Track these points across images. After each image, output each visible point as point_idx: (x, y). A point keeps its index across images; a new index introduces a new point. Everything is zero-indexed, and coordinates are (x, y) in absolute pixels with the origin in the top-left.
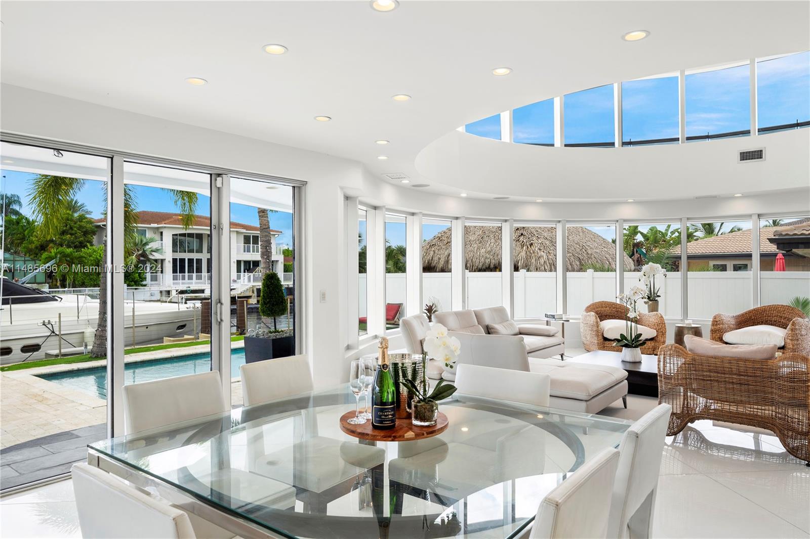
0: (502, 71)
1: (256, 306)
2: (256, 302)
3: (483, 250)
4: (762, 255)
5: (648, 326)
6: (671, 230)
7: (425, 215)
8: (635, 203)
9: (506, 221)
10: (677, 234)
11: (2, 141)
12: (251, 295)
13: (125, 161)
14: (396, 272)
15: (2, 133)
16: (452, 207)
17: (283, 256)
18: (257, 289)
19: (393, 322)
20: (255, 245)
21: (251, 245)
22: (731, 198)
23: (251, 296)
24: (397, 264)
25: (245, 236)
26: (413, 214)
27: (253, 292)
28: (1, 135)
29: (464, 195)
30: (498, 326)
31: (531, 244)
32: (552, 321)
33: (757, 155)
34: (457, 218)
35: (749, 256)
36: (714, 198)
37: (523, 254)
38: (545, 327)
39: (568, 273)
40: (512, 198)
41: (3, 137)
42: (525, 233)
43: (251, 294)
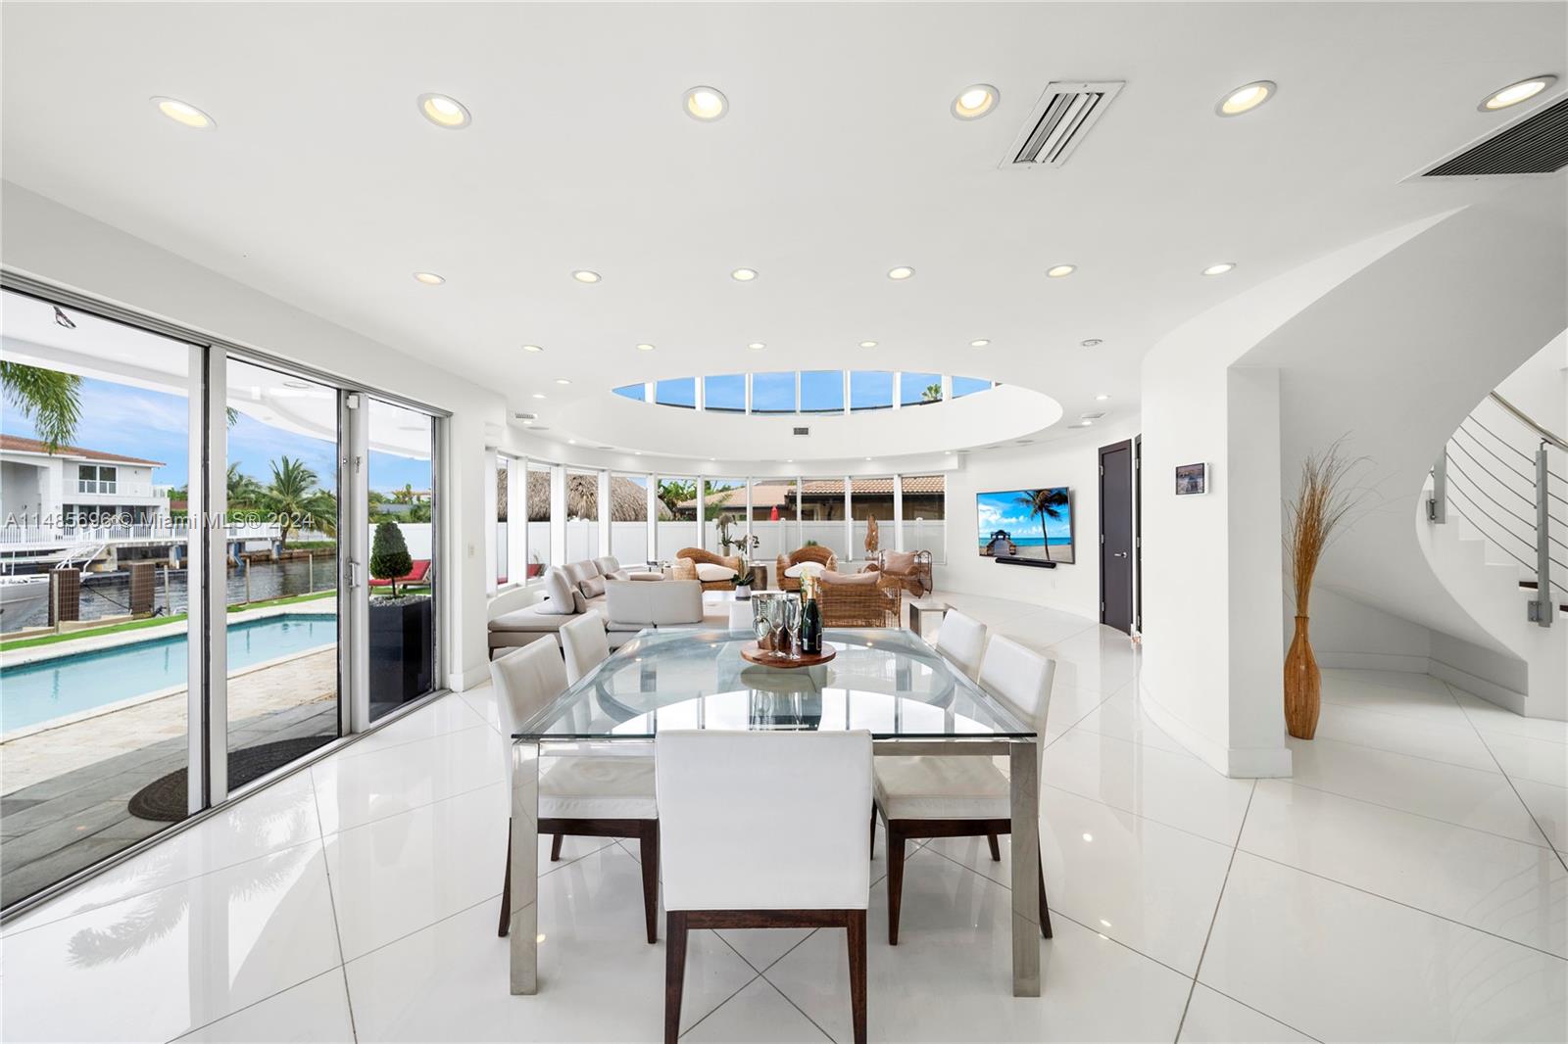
0: (757, 346)
1: (118, 574)
2: (116, 569)
3: (537, 499)
4: (754, 508)
5: (731, 567)
6: (688, 484)
7: (530, 460)
8: (716, 461)
9: (603, 471)
10: (693, 489)
11: (4, 287)
12: (104, 558)
13: (228, 357)
14: (414, 522)
15: (3, 271)
16: (556, 453)
17: (169, 499)
18: (118, 549)
19: (419, 582)
20: (108, 482)
21: (98, 481)
22: (785, 463)
23: (105, 560)
24: (416, 511)
25: (81, 467)
26: (517, 458)
27: (109, 553)
28: (3, 276)
29: (572, 442)
30: (615, 575)
31: (592, 494)
32: (653, 567)
33: (803, 431)
34: (558, 465)
35: (745, 509)
36: (774, 462)
37: (584, 503)
38: (648, 573)
39: (613, 523)
40: (617, 448)
41: (5, 279)
42: (583, 482)
43: (104, 556)
